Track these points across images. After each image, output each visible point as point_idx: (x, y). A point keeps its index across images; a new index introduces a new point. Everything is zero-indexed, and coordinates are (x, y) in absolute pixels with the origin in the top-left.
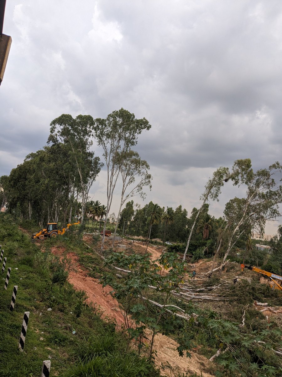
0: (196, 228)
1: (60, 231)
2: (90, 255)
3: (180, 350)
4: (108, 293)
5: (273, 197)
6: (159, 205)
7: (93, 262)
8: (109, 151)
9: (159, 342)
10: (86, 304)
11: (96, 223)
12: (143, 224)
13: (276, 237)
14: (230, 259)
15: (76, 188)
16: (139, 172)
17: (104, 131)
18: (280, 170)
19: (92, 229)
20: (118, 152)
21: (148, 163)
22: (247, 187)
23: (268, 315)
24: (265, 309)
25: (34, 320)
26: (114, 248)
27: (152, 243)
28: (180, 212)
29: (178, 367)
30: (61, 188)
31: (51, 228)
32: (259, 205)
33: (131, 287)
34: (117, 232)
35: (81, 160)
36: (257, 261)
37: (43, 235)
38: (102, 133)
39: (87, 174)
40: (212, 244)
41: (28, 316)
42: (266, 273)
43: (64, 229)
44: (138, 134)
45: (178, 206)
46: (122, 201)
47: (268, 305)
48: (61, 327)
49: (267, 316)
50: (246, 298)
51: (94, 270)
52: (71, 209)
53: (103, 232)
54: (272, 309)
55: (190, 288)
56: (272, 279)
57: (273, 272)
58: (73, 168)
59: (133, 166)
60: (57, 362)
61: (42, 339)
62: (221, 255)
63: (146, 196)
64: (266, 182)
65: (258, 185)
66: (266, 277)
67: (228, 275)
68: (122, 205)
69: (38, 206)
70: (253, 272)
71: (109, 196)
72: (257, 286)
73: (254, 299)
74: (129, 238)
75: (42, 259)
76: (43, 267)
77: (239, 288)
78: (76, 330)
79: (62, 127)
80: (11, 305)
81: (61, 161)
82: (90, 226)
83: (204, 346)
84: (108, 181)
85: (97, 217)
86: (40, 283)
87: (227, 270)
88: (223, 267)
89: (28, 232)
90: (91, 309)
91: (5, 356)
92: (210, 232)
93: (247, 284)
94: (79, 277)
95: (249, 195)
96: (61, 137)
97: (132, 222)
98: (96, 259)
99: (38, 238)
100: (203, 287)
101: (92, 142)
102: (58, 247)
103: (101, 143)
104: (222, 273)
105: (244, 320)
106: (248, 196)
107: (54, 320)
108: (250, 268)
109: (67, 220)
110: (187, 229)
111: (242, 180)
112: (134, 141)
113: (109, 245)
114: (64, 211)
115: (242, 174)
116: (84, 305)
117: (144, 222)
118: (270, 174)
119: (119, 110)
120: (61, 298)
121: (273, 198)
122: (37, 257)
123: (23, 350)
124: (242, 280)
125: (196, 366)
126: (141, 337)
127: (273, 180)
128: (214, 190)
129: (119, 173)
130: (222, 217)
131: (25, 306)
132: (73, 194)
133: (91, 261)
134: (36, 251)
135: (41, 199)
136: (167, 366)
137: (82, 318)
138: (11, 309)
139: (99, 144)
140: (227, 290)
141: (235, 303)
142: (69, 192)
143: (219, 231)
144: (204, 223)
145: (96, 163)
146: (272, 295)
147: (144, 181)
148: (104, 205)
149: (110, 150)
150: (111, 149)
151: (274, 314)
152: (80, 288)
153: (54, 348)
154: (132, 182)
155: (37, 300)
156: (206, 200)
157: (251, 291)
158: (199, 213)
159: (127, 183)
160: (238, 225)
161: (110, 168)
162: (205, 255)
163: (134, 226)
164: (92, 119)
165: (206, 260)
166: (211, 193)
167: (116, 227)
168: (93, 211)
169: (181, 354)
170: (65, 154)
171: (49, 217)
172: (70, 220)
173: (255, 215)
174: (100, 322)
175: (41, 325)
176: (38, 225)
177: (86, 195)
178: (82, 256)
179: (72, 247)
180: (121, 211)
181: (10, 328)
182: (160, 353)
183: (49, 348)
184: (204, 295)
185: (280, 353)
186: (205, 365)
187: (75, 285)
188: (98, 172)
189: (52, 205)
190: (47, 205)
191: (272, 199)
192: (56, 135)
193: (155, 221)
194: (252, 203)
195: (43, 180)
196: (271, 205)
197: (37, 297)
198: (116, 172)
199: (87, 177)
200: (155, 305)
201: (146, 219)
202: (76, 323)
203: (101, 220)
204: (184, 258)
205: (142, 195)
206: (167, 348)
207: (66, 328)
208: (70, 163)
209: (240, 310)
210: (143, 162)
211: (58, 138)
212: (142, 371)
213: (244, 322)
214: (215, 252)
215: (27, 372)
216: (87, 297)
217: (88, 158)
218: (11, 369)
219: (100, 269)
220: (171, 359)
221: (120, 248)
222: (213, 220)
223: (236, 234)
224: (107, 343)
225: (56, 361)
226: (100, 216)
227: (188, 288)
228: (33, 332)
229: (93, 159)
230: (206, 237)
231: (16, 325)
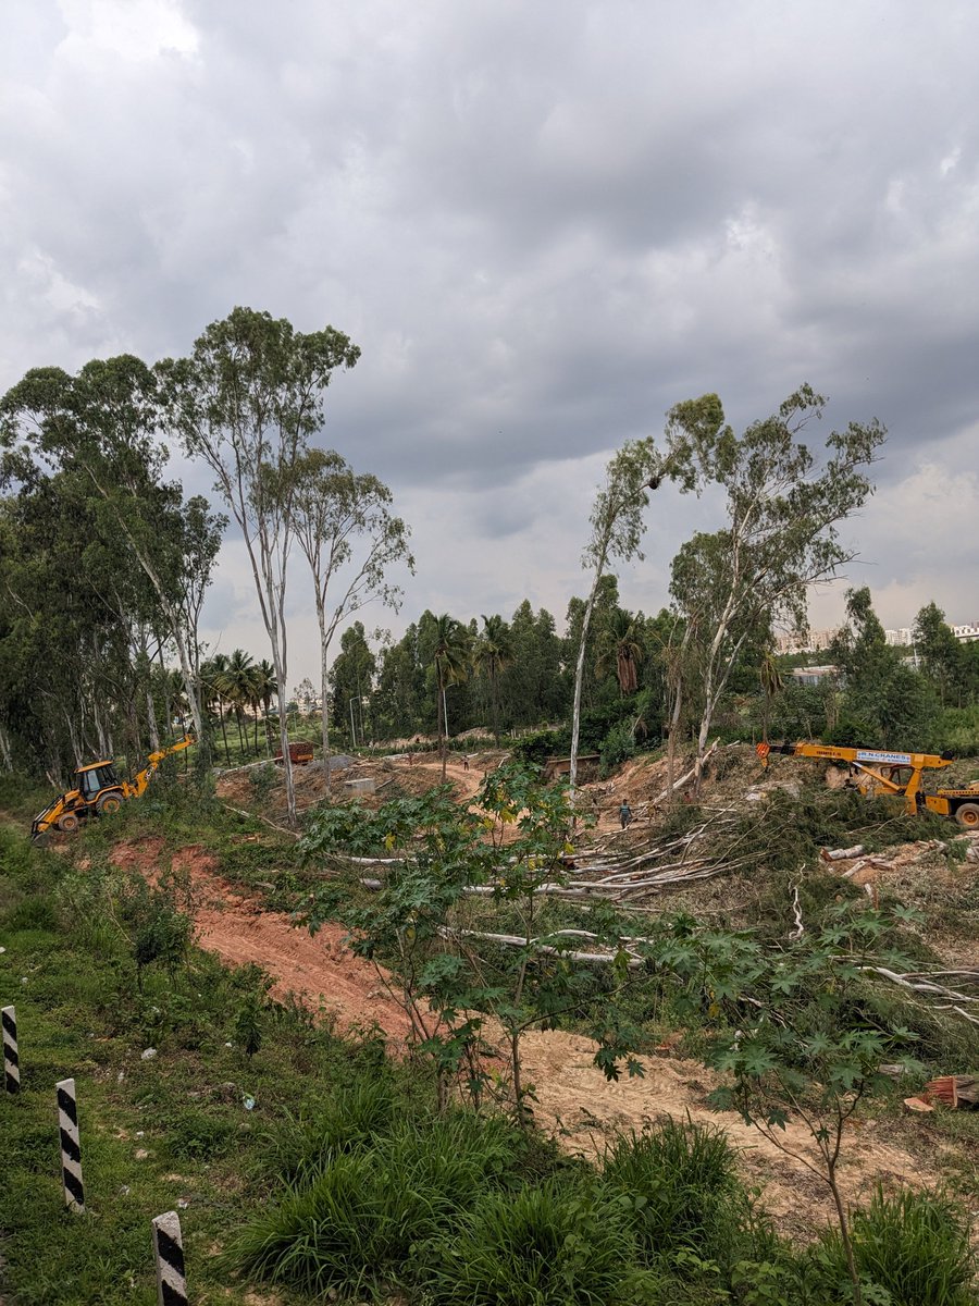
0: (593, 664)
1: (128, 784)
2: (255, 839)
3: (606, 1063)
4: (345, 948)
5: (815, 503)
6: (453, 616)
7: (270, 862)
8: (231, 471)
9: (544, 1058)
10: (273, 1004)
11: (252, 729)
12: (414, 693)
13: (846, 632)
14: (719, 738)
15: (148, 625)
16: (360, 519)
17: (196, 401)
18: (818, 412)
19: (243, 752)
20: (267, 465)
21: (384, 482)
22: (723, 490)
23: (869, 882)
24: (858, 866)
25: (103, 1103)
26: (334, 798)
27: (460, 747)
28: (530, 623)
29: (621, 1115)
30: (95, 635)
31: (94, 784)
32: (773, 540)
33: (405, 911)
34: (331, 741)
35: (140, 523)
36: (807, 724)
37: (71, 814)
38: (190, 411)
39: (176, 568)
40: (656, 704)
41: (72, 1093)
42: (839, 754)
43: (140, 776)
44: (319, 386)
45: (516, 606)
46: (323, 633)
47: (866, 851)
48: (201, 1100)
49: (867, 886)
50: (792, 846)
51: (279, 887)
52: (150, 702)
53: (281, 754)
54: (880, 860)
55: (614, 862)
56: (860, 766)
57: (861, 746)
58: (119, 558)
59: (332, 503)
60: (210, 1211)
61: (141, 1154)
62: (691, 731)
63: (402, 598)
64: (781, 461)
65: (757, 475)
66: (841, 765)
67: (726, 790)
68: (325, 645)
69: (28, 719)
70: (801, 761)
71: (274, 625)
72: (820, 801)
73: (819, 844)
74: (378, 753)
75: (84, 897)
76: (95, 921)
77: (766, 819)
78: (253, 1095)
79: (41, 417)
80: (8, 1075)
81: (70, 541)
82: (233, 743)
83: (692, 1029)
84: (256, 576)
85: (251, 707)
86: (94, 977)
87: (720, 773)
88: (705, 770)
89: (14, 814)
90: (294, 1016)
91: (26, 1242)
92: (640, 668)
93: (787, 804)
94: (233, 923)
95: (736, 515)
96: (47, 455)
97: (375, 697)
98: (278, 849)
99: (56, 827)
100: (651, 847)
101: (165, 448)
102: (134, 843)
103: (197, 447)
104: (705, 786)
105: (799, 917)
106: (736, 520)
107: (173, 1083)
108: (787, 750)
109: (147, 743)
110: (565, 672)
111: (706, 470)
112: (313, 414)
113: (315, 789)
114: (127, 715)
115: (701, 448)
116: (267, 1008)
117: (417, 686)
118: (790, 429)
119: (230, 318)
120: (181, 1006)
121: (814, 508)
122: (66, 893)
123: (83, 1207)
124: (770, 793)
125: (679, 1098)
126: (470, 1058)
127: (803, 449)
128: (620, 526)
129: (286, 540)
130: (668, 608)
131: (60, 1063)
132: (143, 647)
133: (264, 861)
134: (56, 873)
135: (30, 691)
136: (585, 1124)
137: (272, 1053)
138: (12, 1086)
139: (191, 453)
140: (731, 836)
141: (763, 871)
142: (128, 643)
143: (665, 655)
144: (613, 641)
145: (198, 521)
146: (872, 816)
147: (382, 546)
148: (264, 661)
149: (236, 465)
150: (238, 462)
151: (888, 874)
152: (245, 957)
153: (191, 1173)
154: (341, 558)
155: (99, 1034)
156: (602, 564)
157: (805, 821)
158: (588, 612)
159: (327, 567)
160: (721, 622)
161: (253, 527)
162: (638, 744)
163: (388, 706)
164: (143, 366)
165: (644, 758)
166: (613, 535)
167: (324, 726)
168: (232, 689)
169: (612, 1073)
170: (77, 513)
171: (75, 747)
172: (155, 741)
173: (769, 578)
174: (334, 1049)
175: (127, 1111)
176: (46, 783)
177: (192, 640)
178: (227, 850)
179: (184, 828)
180: (330, 666)
181: (22, 1149)
182: (557, 1090)
183: (173, 1177)
184: (661, 871)
185: (925, 986)
186: (704, 1086)
187: (225, 951)
188: (213, 549)
189: (76, 705)
190: (58, 706)
191: (811, 512)
192: (26, 450)
193: (452, 672)
194: (753, 541)
195: (19, 621)
196: (813, 533)
197: (95, 1023)
198: (276, 539)
199: (176, 575)
200: (508, 944)
201: (422, 675)
202: (250, 1072)
203: (266, 713)
204: (573, 769)
205: (388, 595)
206: (575, 1069)
207: (220, 1098)
208: (103, 542)
209: (780, 889)
210: (363, 483)
211: (37, 460)
212: (493, 1158)
213: (800, 921)
214: (667, 726)
215: (112, 1272)
216: (274, 981)
217: (166, 510)
218: (56, 1277)
219: (301, 878)
220: (592, 1098)
221: (354, 790)
222: (640, 626)
223: (724, 650)
224: (364, 1106)
225: (206, 1210)
226: (262, 702)
227: (606, 864)
228: (105, 1141)
229: (182, 506)
230: (631, 683)
231: (39, 1135)
